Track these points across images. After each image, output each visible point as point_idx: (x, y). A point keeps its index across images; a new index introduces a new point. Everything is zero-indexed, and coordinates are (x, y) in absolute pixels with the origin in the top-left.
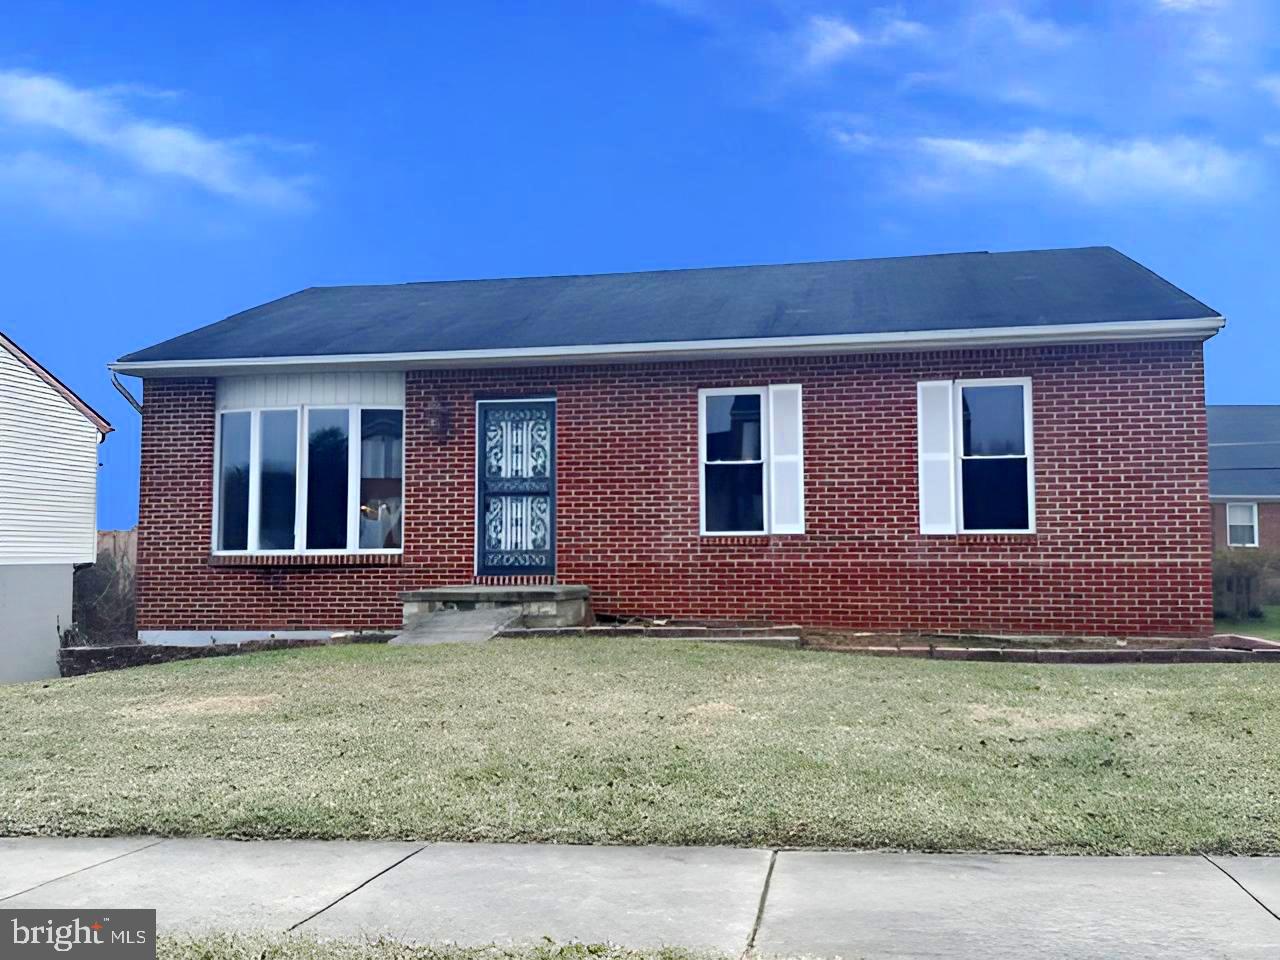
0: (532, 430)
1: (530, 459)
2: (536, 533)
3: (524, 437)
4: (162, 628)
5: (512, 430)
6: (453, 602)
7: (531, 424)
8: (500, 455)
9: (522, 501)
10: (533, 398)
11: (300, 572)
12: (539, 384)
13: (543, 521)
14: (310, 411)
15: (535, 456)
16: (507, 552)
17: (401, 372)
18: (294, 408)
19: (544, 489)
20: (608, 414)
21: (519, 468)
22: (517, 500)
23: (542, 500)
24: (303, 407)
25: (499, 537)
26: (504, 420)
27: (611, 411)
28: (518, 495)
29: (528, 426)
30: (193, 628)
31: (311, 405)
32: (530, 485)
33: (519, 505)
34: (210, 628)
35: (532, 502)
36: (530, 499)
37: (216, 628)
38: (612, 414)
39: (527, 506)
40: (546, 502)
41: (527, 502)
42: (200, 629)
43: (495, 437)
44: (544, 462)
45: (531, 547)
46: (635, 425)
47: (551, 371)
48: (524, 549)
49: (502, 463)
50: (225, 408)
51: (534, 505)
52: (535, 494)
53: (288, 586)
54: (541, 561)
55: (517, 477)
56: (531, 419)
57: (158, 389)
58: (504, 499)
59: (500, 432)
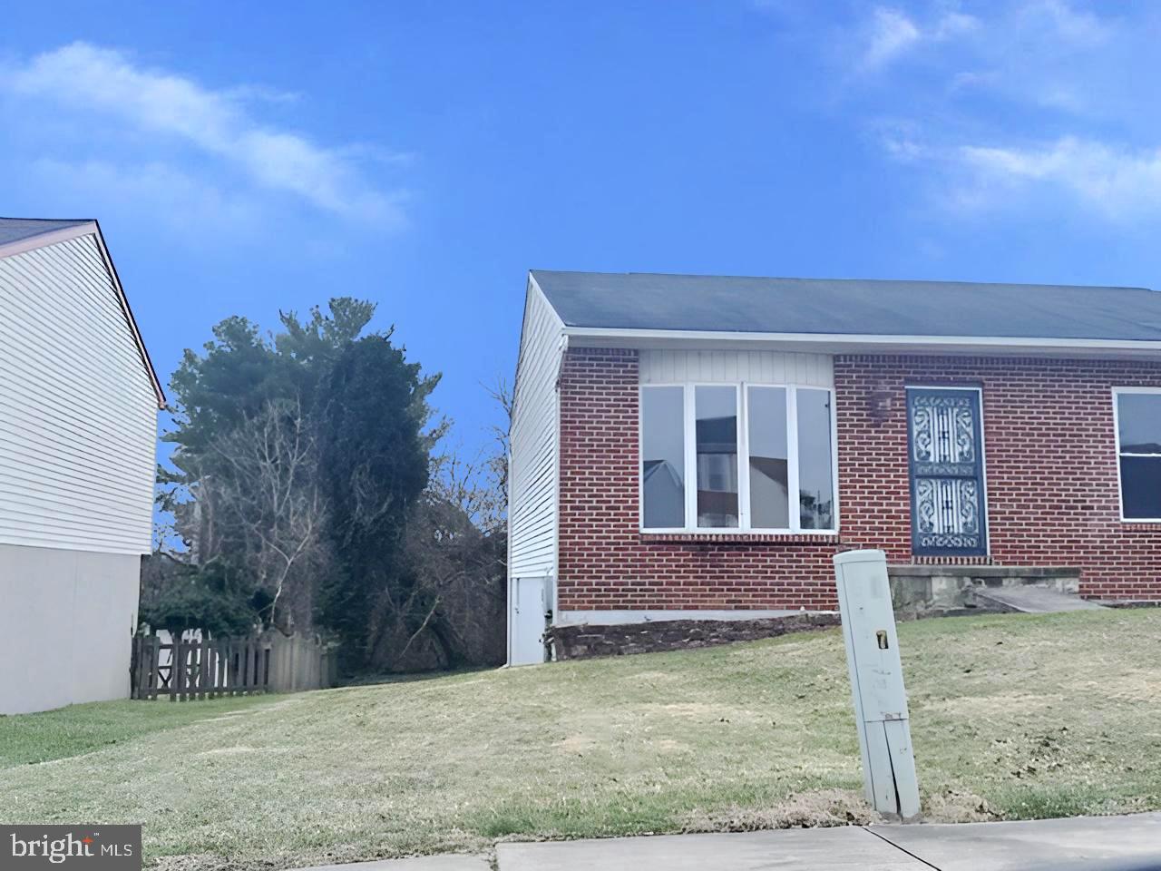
0: (957, 416)
1: (956, 444)
2: (966, 517)
3: (950, 422)
4: (591, 608)
5: (938, 416)
6: (982, 578)
7: (956, 410)
8: (928, 440)
9: (951, 484)
10: (958, 386)
11: (737, 549)
12: (968, 374)
13: (972, 504)
14: (749, 388)
15: (960, 442)
16: (940, 536)
17: (828, 355)
18: (734, 385)
19: (971, 473)
20: (1034, 404)
21: (947, 453)
22: (946, 483)
23: (970, 483)
24: (742, 383)
25: (931, 521)
26: (930, 405)
27: (1036, 402)
28: (946, 478)
29: (952, 412)
30: (626, 608)
31: (749, 382)
32: (959, 470)
33: (949, 488)
34: (643, 608)
35: (961, 485)
36: (959, 482)
37: (650, 608)
38: (1037, 405)
39: (956, 487)
40: (973, 485)
41: (956, 485)
42: (634, 608)
43: (922, 422)
44: (970, 449)
45: (961, 531)
46: (1058, 416)
47: (979, 361)
48: (956, 531)
49: (930, 448)
50: (649, 381)
51: (963, 489)
52: (964, 478)
53: (726, 564)
54: (972, 543)
55: (944, 461)
56: (955, 406)
57: (578, 359)
58: (933, 481)
59: (926, 418)
